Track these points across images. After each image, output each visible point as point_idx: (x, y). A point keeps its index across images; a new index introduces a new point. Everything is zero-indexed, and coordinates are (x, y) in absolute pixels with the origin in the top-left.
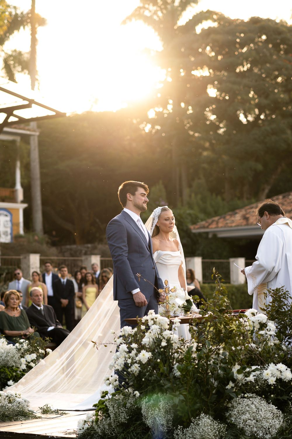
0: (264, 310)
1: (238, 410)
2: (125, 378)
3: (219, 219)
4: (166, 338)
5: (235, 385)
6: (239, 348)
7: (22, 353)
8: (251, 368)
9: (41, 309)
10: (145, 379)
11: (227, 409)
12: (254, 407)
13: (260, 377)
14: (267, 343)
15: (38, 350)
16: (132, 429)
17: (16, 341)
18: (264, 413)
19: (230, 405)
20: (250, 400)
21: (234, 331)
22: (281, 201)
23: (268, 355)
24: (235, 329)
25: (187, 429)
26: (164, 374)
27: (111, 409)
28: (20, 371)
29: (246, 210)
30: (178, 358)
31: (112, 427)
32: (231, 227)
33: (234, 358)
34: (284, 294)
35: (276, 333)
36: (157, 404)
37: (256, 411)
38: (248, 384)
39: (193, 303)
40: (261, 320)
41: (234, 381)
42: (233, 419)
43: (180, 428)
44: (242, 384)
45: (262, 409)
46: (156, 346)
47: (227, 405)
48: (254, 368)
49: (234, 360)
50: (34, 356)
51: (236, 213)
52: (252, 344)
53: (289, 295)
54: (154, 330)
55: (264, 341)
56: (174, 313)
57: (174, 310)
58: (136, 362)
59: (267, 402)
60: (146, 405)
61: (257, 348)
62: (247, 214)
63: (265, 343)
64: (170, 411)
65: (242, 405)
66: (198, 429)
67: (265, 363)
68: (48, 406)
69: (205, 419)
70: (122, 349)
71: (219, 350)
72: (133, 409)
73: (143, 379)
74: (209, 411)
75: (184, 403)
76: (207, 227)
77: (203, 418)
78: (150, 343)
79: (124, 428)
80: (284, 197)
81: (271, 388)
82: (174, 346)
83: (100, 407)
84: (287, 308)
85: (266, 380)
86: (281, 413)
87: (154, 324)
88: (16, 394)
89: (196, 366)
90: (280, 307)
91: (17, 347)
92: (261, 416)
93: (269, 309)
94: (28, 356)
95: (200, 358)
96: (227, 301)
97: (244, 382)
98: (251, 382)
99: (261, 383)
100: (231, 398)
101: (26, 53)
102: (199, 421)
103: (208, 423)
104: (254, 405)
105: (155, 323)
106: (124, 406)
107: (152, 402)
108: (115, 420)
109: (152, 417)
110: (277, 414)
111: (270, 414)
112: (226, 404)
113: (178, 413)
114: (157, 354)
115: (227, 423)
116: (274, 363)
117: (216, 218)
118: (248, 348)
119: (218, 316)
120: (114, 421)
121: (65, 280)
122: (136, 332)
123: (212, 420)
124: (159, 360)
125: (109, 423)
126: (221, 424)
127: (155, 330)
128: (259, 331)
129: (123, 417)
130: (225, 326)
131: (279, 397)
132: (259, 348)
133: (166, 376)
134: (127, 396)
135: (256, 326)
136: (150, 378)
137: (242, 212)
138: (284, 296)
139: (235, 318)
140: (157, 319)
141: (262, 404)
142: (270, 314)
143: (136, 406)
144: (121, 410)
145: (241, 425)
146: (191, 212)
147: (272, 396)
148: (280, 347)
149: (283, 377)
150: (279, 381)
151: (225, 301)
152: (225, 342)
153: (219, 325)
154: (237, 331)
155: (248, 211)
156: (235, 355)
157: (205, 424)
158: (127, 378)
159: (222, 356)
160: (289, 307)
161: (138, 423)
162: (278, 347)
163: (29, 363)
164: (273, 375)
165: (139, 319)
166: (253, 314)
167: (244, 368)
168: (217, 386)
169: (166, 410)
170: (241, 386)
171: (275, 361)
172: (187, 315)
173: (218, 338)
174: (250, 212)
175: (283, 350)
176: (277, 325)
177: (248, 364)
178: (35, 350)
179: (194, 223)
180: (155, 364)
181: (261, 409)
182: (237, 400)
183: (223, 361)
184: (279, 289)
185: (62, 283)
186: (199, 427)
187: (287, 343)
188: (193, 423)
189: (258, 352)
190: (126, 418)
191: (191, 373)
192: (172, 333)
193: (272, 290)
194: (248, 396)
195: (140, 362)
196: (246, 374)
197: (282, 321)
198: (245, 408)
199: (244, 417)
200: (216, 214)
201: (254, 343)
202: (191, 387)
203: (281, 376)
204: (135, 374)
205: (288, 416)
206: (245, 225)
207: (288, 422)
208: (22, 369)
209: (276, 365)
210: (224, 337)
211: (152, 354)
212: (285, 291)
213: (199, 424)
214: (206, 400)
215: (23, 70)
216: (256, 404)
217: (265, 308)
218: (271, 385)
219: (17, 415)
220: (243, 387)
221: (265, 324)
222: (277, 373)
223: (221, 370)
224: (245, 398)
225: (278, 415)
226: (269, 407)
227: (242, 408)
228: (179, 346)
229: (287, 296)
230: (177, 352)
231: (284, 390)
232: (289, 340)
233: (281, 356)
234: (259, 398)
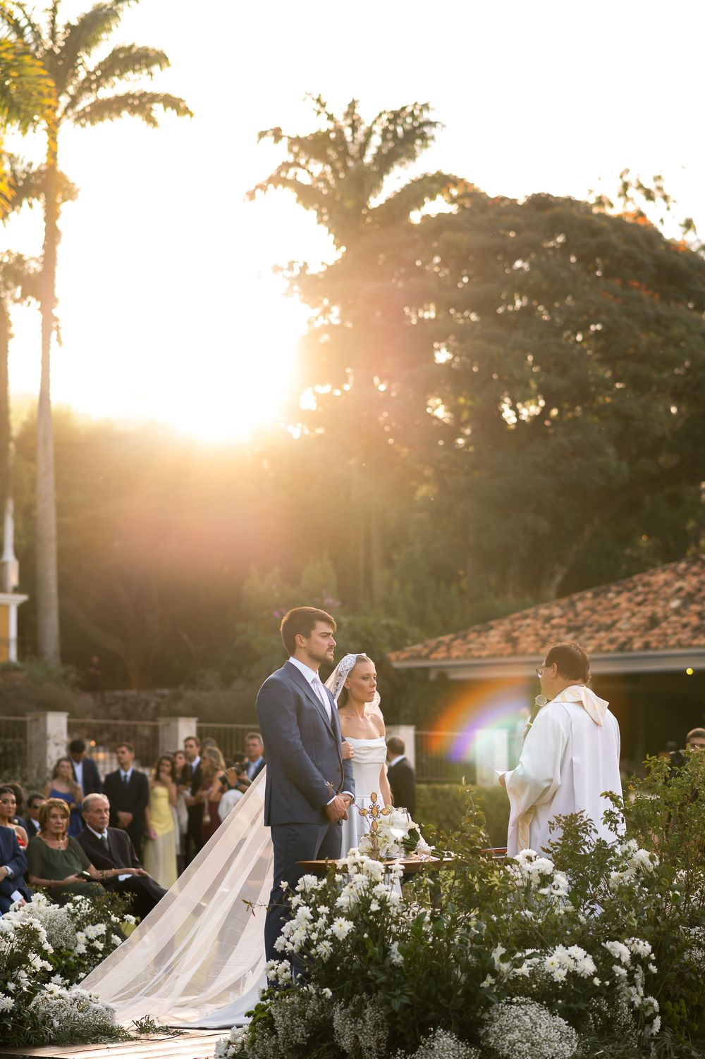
0: (548, 851)
1: (500, 1025)
2: (304, 965)
3: (452, 640)
4: (379, 898)
5: (497, 982)
6: (504, 917)
7: (78, 923)
8: (525, 952)
9: (103, 837)
10: (341, 967)
11: (481, 1023)
12: (529, 1021)
13: (540, 968)
14: (552, 911)
15: (110, 916)
16: (316, 1056)
17: (69, 899)
18: (545, 1030)
19: (486, 1016)
20: (522, 1009)
21: (496, 888)
22: (589, 603)
23: (554, 932)
24: (498, 883)
25: (412, 1054)
26: (374, 959)
27: (279, 1019)
28: (75, 958)
29: (512, 622)
30: (398, 932)
31: (280, 1051)
32: (479, 657)
33: (494, 936)
34: (585, 824)
35: (568, 893)
36: (361, 1012)
37: (532, 1027)
38: (519, 980)
39: (420, 836)
40: (542, 869)
41: (495, 974)
42: (492, 1040)
43: (401, 1053)
44: (509, 980)
45: (542, 1024)
46: (360, 912)
47: (482, 1017)
48: (529, 952)
49: (496, 938)
50: (101, 928)
51: (491, 628)
52: (527, 912)
53: (593, 827)
54: (358, 883)
55: (547, 907)
56: (387, 853)
57: (387, 847)
58: (326, 939)
59: (551, 1012)
60: (340, 1013)
61: (535, 918)
62: (514, 630)
63: (549, 909)
64: (383, 1025)
65: (508, 1017)
66: (431, 1055)
67: (548, 944)
68: (150, 1020)
69: (445, 1039)
70: (302, 915)
71: (469, 919)
72: (317, 1021)
73: (338, 968)
74: (451, 1024)
75: (409, 1010)
76: (427, 657)
77: (441, 1036)
78: (350, 904)
79: (301, 1054)
80: (596, 595)
81: (558, 989)
82: (392, 911)
83: (258, 1016)
84: (589, 849)
85: (549, 974)
86: (574, 1032)
87: (357, 873)
88: (90, 996)
89: (431, 947)
90: (577, 847)
91: (69, 910)
92: (540, 1036)
93: (557, 851)
94: (90, 927)
95: (437, 933)
96: (484, 835)
97: (511, 976)
98: (523, 976)
99: (541, 980)
100: (489, 1004)
101: (32, 259)
102: (433, 1042)
103: (449, 1045)
104: (528, 1017)
105: (359, 871)
106: (302, 1015)
107: (351, 1008)
108: (285, 1039)
109: (351, 1034)
110: (568, 1033)
111: (554, 1034)
112: (480, 1013)
113: (398, 1027)
114: (363, 925)
115: (480, 1047)
116: (564, 945)
117: (447, 638)
118: (519, 918)
119: (470, 860)
120: (284, 1043)
121: (129, 774)
122: (325, 886)
123: (456, 1041)
124: (366, 936)
125: (274, 1045)
126: (471, 1048)
127: (360, 883)
128: (538, 889)
129: (299, 1035)
130: (480, 880)
131: (572, 1005)
132: (539, 918)
133: (377, 964)
134: (306, 997)
135: (533, 880)
136: (350, 966)
137: (505, 626)
138: (584, 828)
139: (498, 866)
140: (364, 864)
141: (542, 1016)
142: (560, 860)
143: (322, 1016)
144: (297, 1021)
145: (505, 1050)
146: (392, 621)
147: (560, 1001)
148: (576, 918)
149: (578, 970)
150: (572, 975)
151: (481, 836)
152: (479, 906)
153: (470, 877)
154: (502, 887)
155: (517, 623)
156: (497, 928)
157: (443, 1047)
158: (308, 967)
159: (476, 929)
160: (593, 847)
161: (326, 1045)
162: (572, 918)
163: (91, 941)
164: (561, 966)
165: (330, 862)
166: (530, 859)
167: (513, 953)
168: (465, 982)
169: (375, 1023)
170: (506, 983)
171: (566, 942)
172: (409, 858)
173: (468, 899)
174: (521, 626)
175: (580, 924)
176: (571, 879)
177: (519, 947)
178: (104, 917)
179: (397, 647)
180: (357, 943)
181: (540, 1025)
182: (499, 1006)
183: (478, 939)
184: (576, 815)
185: (123, 779)
186: (432, 1052)
187: (588, 911)
188: (424, 1045)
189: (536, 926)
190: (305, 1036)
191: (421, 959)
192: (390, 888)
193: (564, 817)
194: (518, 1001)
195: (334, 939)
196: (516, 962)
197: (579, 872)
198: (513, 1021)
199: (510, 1037)
200: (447, 628)
201: (529, 910)
202: (421, 982)
203: (575, 967)
204: (324, 959)
205: (586, 1038)
206: (510, 655)
207: (586, 1048)
208: (79, 954)
209: (567, 949)
210: (478, 897)
211: (354, 925)
212: (586, 820)
213: (434, 1046)
214: (446, 1006)
215: (24, 295)
216: (532, 1014)
217: (551, 849)
218: (558, 982)
219: (94, 1034)
220: (509, 985)
221: (549, 876)
222: (569, 962)
223: (473, 955)
224: (513, 1004)
225: (570, 1036)
226: (553, 1021)
227: (507, 1021)
228: (400, 911)
229: (588, 828)
230: (396, 923)
231: (580, 992)
232: (591, 906)
233: (577, 933)
234: (537, 1004)
